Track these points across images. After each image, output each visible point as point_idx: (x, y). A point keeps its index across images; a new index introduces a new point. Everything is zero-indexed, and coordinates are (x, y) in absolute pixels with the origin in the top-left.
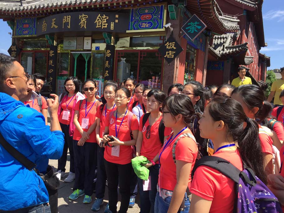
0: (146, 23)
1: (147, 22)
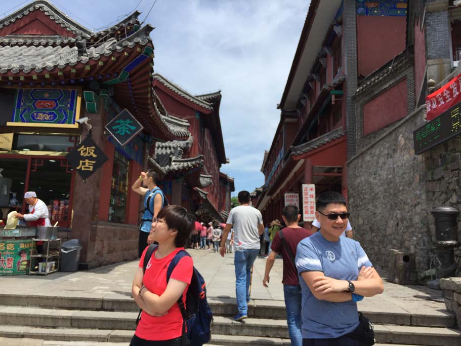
0: (44, 113)
1: (48, 112)
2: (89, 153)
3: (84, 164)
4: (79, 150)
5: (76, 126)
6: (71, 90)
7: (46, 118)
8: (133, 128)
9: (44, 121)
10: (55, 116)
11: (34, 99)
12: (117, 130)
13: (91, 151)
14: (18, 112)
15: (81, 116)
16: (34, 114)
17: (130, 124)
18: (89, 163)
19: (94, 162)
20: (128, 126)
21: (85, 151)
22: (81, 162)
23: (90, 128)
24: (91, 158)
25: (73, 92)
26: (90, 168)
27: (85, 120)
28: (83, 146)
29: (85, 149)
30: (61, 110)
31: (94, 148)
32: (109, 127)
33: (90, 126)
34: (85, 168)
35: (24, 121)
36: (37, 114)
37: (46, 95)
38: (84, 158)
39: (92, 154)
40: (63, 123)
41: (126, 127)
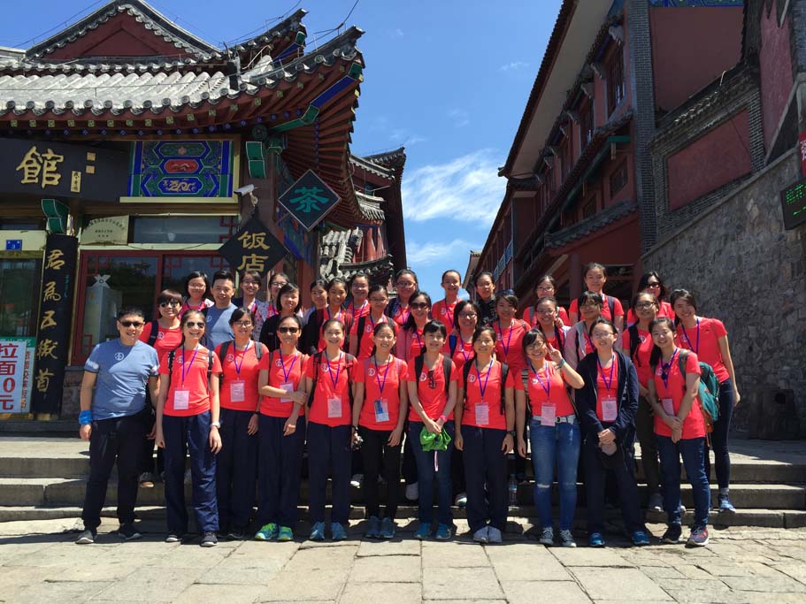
0: (181, 180)
1: (186, 178)
2: (256, 244)
3: (249, 261)
4: (239, 239)
5: (234, 200)
6: (221, 141)
7: (183, 189)
8: (324, 200)
9: (181, 193)
10: (198, 185)
11: (161, 157)
12: (298, 204)
13: (260, 240)
14: (137, 179)
15: (242, 185)
16: (163, 183)
17: (318, 194)
18: (257, 259)
19: (265, 258)
20: (316, 197)
21: (251, 240)
22: (245, 258)
23: (255, 203)
24: (259, 251)
25: (226, 144)
26: (259, 267)
27: (248, 189)
28: (247, 233)
29: (249, 237)
30: (207, 175)
31: (264, 234)
32: (285, 201)
33: (255, 201)
34: (251, 267)
35: (147, 195)
36: (169, 183)
37: (182, 151)
38: (249, 252)
39: (261, 244)
40: (212, 195)
41: (313, 199)
